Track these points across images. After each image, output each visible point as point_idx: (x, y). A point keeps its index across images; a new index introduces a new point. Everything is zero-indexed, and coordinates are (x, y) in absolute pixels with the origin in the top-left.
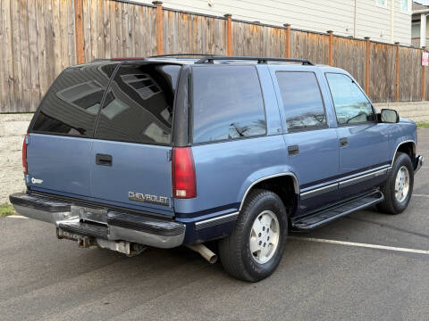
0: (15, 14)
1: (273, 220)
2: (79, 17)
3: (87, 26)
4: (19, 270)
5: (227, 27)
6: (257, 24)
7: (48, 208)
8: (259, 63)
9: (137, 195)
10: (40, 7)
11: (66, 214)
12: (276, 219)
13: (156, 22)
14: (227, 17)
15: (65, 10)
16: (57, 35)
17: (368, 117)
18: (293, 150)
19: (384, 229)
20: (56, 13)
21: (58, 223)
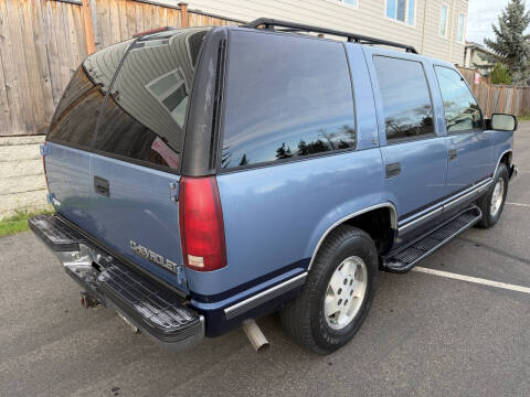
0: (124, 28)
1: (359, 267)
8: (349, 40)
9: (140, 247)
10: (148, 22)
11: (73, 254)
12: (363, 265)
17: (474, 123)
18: (392, 170)
19: (481, 250)
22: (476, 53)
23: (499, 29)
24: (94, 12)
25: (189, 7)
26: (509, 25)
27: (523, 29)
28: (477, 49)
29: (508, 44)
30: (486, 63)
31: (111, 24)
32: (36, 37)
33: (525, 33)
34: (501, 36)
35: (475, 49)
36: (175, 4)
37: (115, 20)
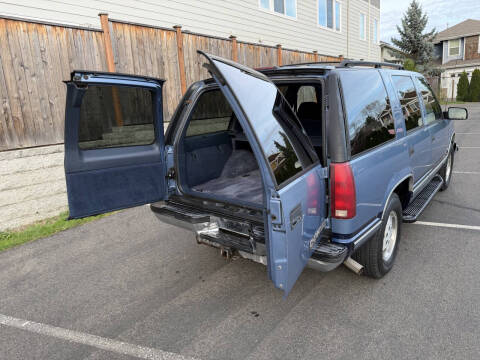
0: (135, 49)
2: (180, 49)
3: (186, 57)
4: (163, 266)
5: (278, 53)
6: (296, 51)
7: (189, 219)
10: (153, 43)
11: (206, 224)
13: (232, 51)
14: (278, 46)
15: (170, 44)
16: (166, 64)
19: (445, 206)
20: (164, 47)
21: (199, 232)
22: (385, 50)
23: (402, 29)
24: (112, 37)
25: (183, 29)
26: (411, 26)
27: (422, 29)
28: (386, 47)
29: (411, 42)
30: (394, 58)
31: (125, 46)
32: (71, 61)
33: (423, 33)
34: (405, 35)
35: (384, 47)
36: (170, 27)
37: (128, 43)
